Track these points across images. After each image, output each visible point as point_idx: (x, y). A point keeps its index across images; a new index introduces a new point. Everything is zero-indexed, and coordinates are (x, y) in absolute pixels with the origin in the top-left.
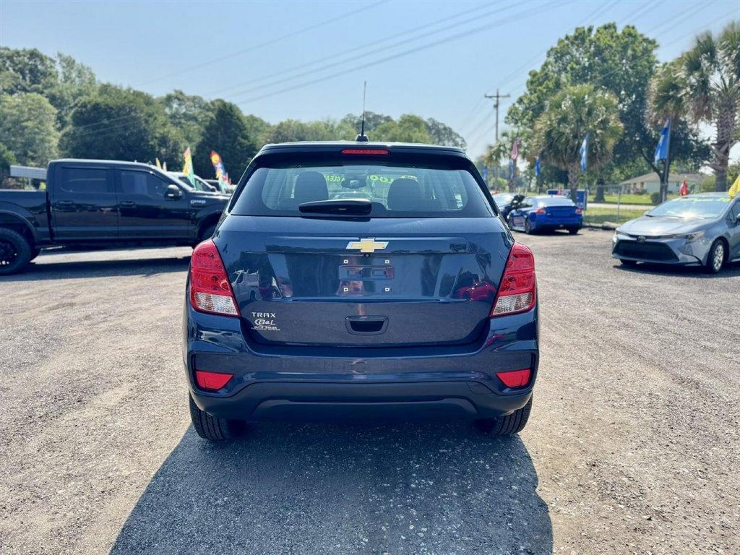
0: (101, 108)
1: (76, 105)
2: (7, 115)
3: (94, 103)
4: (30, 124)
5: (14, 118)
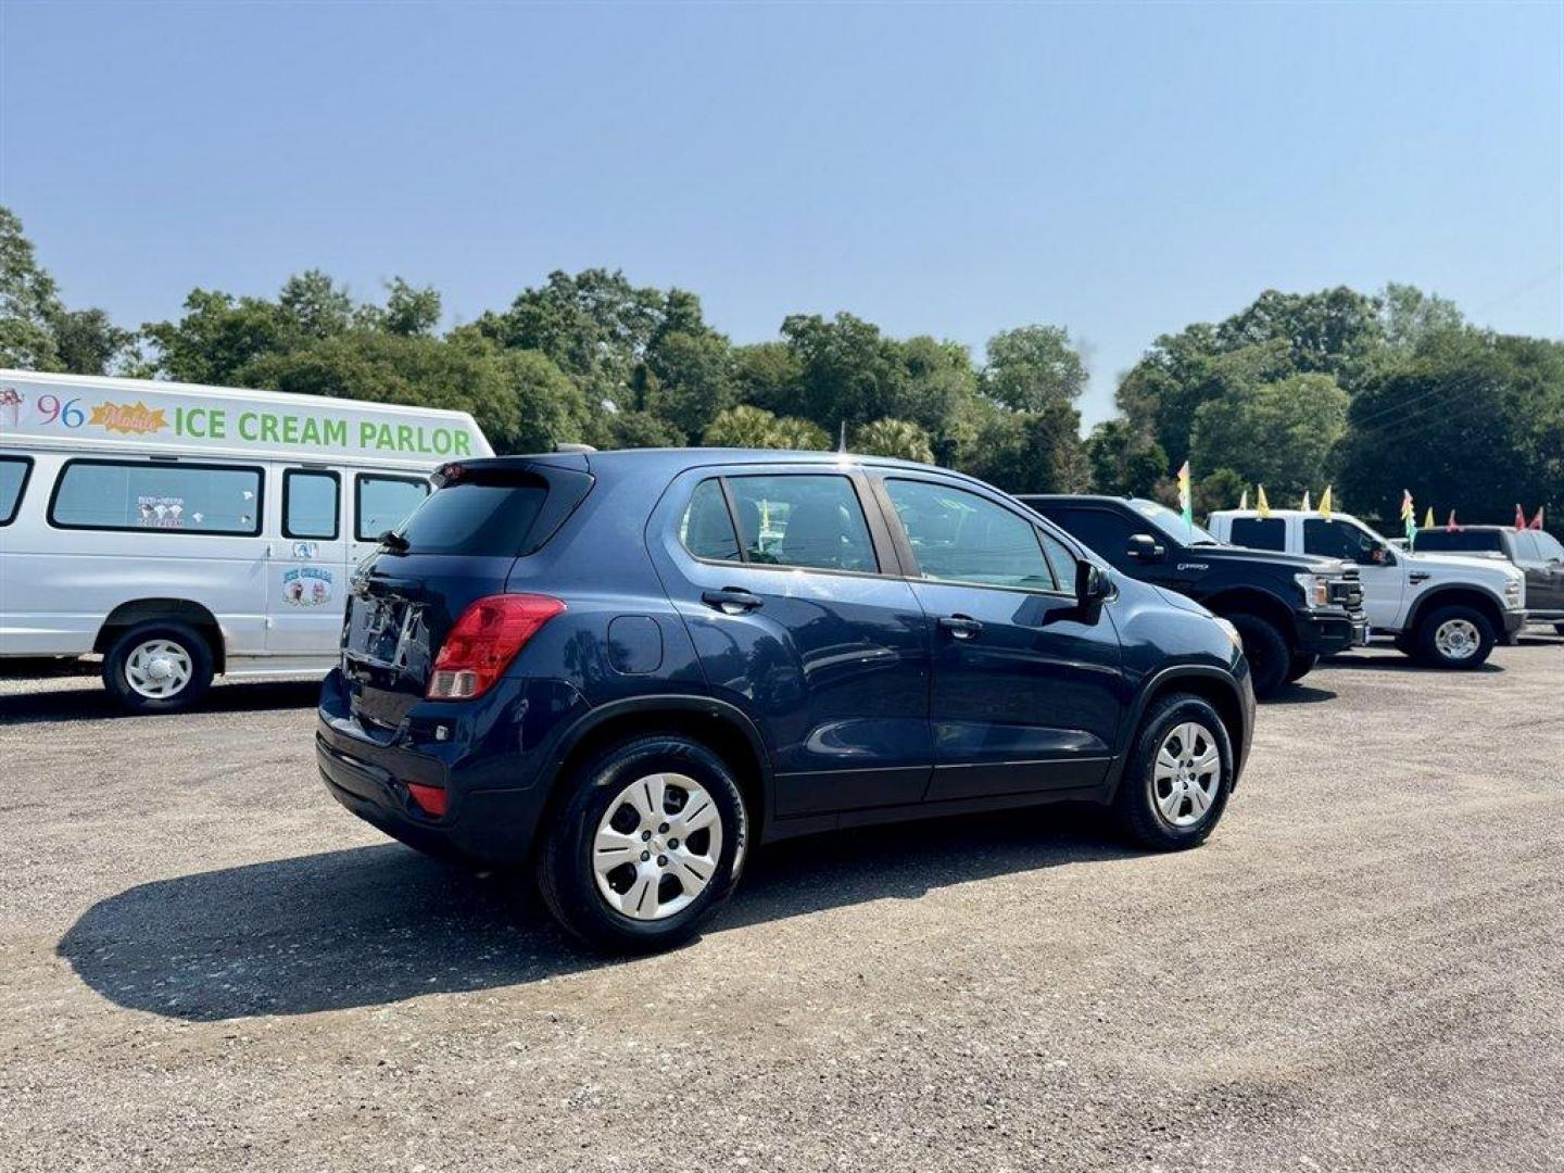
0: (1409, 384)
1: (1359, 385)
2: (1261, 417)
3: (1395, 376)
4: (1298, 430)
5: (1272, 423)
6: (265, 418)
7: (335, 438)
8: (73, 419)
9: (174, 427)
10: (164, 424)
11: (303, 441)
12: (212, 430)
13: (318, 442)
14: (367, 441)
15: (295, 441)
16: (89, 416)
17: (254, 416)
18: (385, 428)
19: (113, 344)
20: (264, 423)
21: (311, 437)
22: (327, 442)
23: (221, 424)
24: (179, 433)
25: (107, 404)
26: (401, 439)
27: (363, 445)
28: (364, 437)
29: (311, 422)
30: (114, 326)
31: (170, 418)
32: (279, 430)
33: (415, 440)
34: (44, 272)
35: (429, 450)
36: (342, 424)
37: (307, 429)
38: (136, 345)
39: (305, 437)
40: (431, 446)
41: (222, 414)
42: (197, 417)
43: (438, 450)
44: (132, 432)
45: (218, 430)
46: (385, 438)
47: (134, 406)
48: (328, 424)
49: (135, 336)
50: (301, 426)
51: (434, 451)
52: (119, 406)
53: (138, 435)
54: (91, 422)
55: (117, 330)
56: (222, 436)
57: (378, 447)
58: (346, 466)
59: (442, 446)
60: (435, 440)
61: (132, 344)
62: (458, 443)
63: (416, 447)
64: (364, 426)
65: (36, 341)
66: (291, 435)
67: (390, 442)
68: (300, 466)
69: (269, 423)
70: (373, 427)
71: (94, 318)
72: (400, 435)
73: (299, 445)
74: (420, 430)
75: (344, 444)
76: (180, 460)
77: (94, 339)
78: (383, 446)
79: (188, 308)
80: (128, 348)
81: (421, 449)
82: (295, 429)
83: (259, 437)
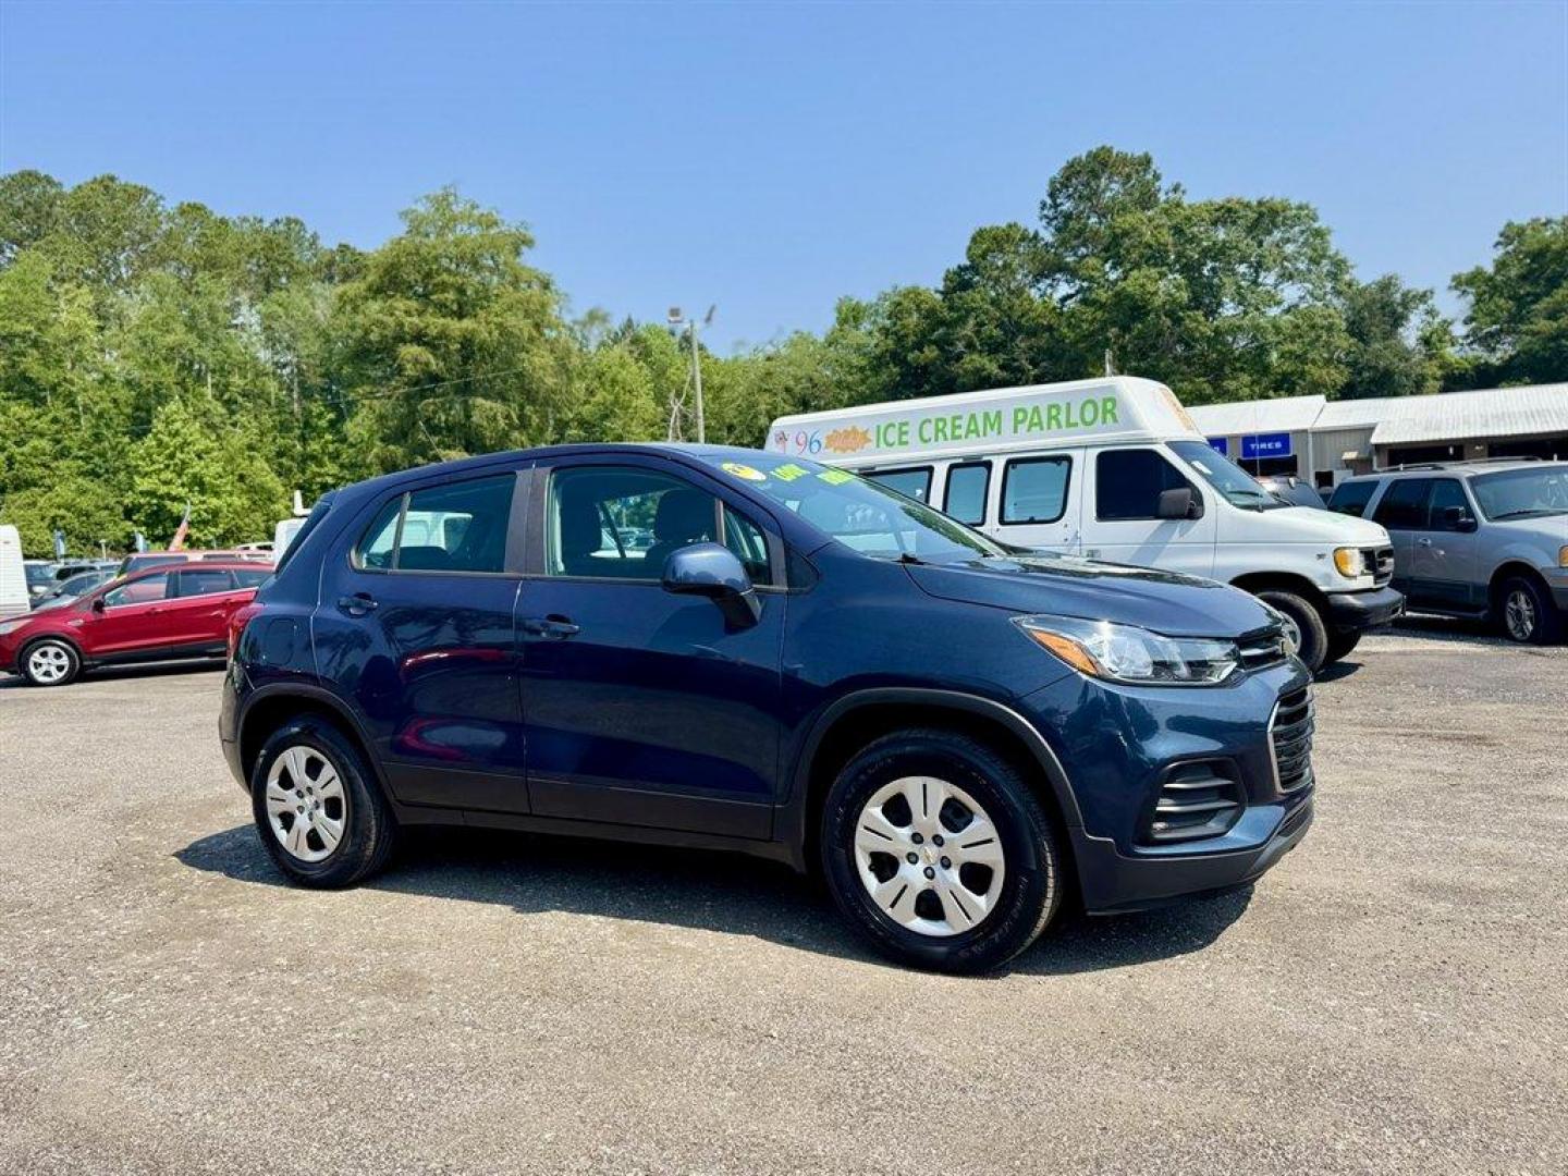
6: (938, 420)
7: (992, 429)
8: (815, 446)
9: (875, 442)
10: (870, 440)
11: (966, 437)
12: (900, 439)
13: (978, 436)
14: (1020, 426)
15: (959, 437)
16: (824, 442)
17: (930, 421)
18: (1036, 410)
19: (1406, 308)
20: (937, 425)
21: (972, 432)
22: (985, 434)
23: (906, 433)
24: (878, 446)
25: (835, 431)
26: (1050, 418)
27: (1015, 431)
28: (1017, 422)
29: (973, 417)
30: (1405, 288)
31: (872, 435)
32: (948, 431)
33: (1062, 418)
34: (1337, 254)
35: (1076, 425)
36: (999, 414)
37: (969, 425)
38: (1430, 302)
39: (969, 431)
40: (1079, 422)
41: (906, 424)
42: (891, 429)
43: (1086, 423)
44: (849, 451)
45: (904, 438)
46: (1036, 420)
47: (850, 429)
48: (986, 415)
49: (1428, 294)
50: (964, 423)
51: (1081, 426)
52: (841, 431)
53: (853, 453)
54: (826, 447)
55: (1409, 292)
56: (906, 443)
57: (1029, 430)
58: (998, 454)
59: (1088, 418)
60: (1082, 413)
61: (1425, 302)
62: (1105, 411)
63: (1063, 423)
64: (1017, 412)
65: (1325, 323)
66: (958, 432)
67: (1040, 424)
68: (961, 461)
69: (941, 425)
70: (1024, 411)
71: (1386, 286)
72: (1049, 412)
73: (963, 440)
74: (1069, 404)
75: (999, 433)
76: (877, 469)
77: (1386, 306)
78: (1033, 428)
79: (1500, 247)
80: (1422, 307)
81: (1069, 425)
82: (960, 427)
83: (933, 439)
